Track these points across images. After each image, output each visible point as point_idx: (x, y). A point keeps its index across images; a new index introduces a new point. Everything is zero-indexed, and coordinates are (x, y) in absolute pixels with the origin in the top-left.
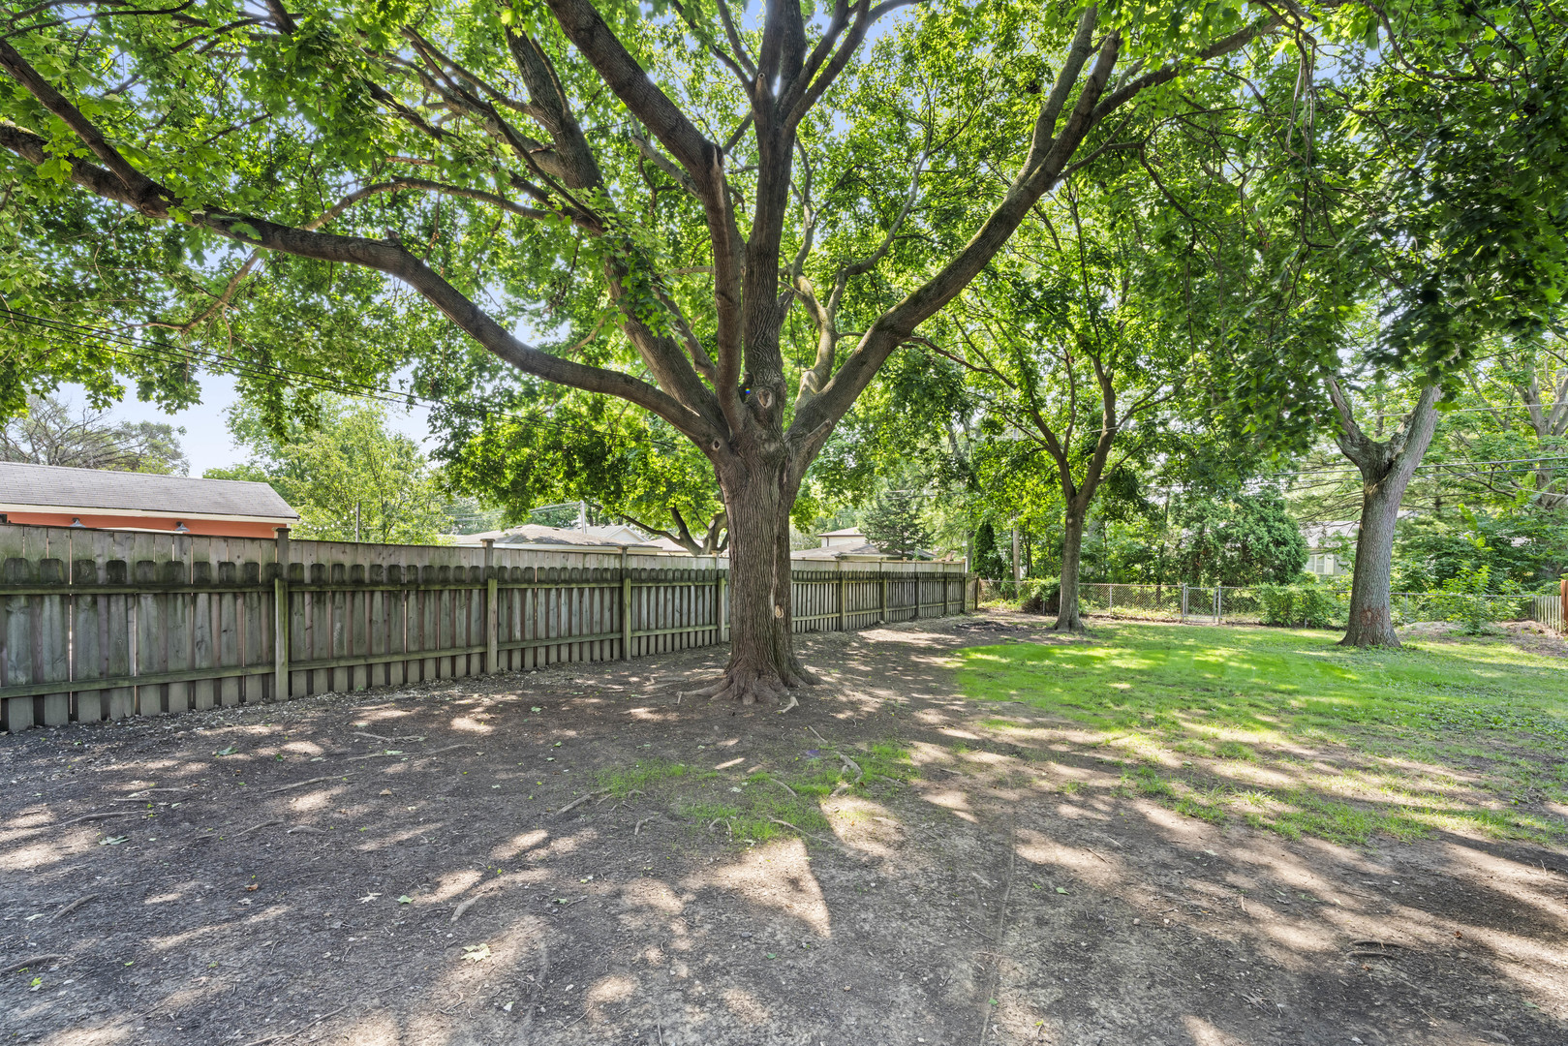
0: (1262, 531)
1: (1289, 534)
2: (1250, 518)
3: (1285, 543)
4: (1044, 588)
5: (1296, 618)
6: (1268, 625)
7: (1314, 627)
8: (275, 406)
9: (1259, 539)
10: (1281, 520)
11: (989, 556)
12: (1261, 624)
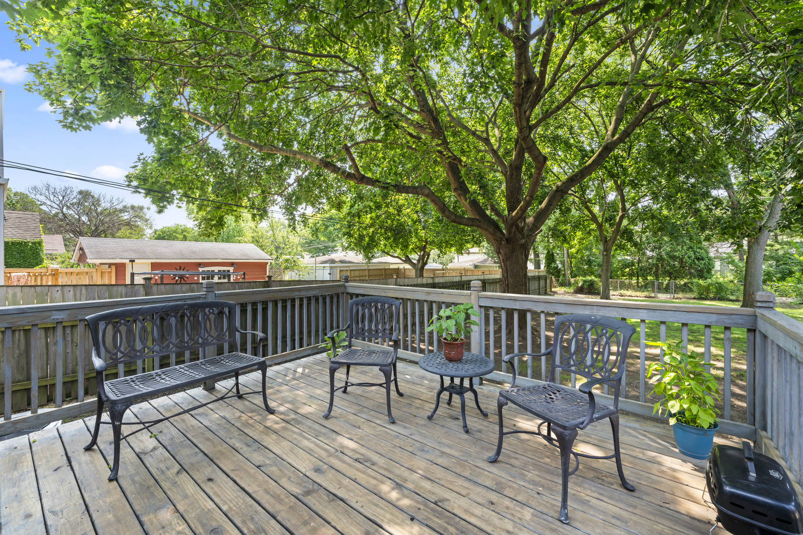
0: (691, 254)
1: (704, 255)
2: (685, 248)
3: (703, 259)
4: (585, 281)
5: (712, 295)
6: (698, 299)
7: (721, 300)
8: (293, 219)
9: (689, 257)
10: (700, 248)
11: (553, 265)
12: (694, 298)
